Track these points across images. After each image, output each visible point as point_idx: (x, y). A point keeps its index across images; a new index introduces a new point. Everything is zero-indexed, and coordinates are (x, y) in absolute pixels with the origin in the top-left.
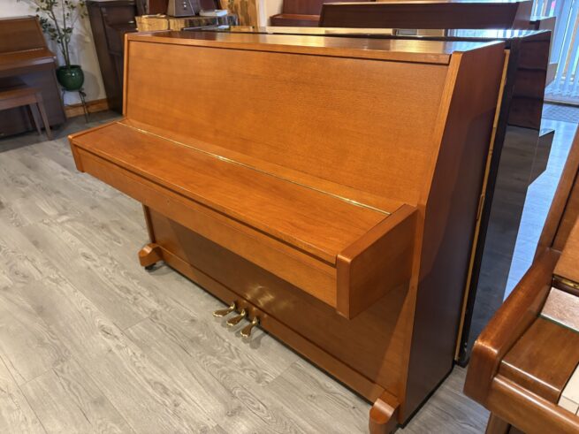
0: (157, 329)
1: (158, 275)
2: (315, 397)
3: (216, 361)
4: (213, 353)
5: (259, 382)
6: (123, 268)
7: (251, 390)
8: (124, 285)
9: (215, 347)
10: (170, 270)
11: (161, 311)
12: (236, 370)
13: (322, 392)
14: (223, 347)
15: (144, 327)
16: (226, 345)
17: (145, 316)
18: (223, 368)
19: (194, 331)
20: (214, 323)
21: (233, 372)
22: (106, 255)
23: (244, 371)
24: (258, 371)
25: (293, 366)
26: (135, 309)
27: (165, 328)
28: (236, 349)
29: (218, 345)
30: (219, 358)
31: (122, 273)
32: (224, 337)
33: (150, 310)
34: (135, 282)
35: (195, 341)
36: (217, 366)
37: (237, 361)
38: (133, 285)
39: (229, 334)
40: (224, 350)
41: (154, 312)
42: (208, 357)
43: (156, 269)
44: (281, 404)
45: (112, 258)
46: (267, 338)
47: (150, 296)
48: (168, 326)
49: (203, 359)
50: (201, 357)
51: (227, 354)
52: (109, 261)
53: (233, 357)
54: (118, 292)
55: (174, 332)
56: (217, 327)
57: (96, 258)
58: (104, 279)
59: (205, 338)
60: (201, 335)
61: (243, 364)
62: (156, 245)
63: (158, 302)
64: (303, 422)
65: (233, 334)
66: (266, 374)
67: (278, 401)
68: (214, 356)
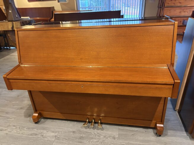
0: (63, 141)
1: (42, 123)
2: (134, 135)
3: (95, 140)
4: (92, 138)
5: (115, 139)
6: (24, 127)
7: (115, 143)
8: (32, 133)
9: (90, 136)
10: (46, 120)
11: (58, 135)
12: (105, 139)
13: (134, 132)
14: (93, 135)
15: (57, 143)
16: (93, 134)
17: (54, 139)
18: (100, 141)
19: (77, 135)
20: (82, 129)
21: (104, 140)
22: (9, 126)
23: (107, 138)
24: (111, 136)
25: (119, 129)
26: (46, 139)
27: (66, 139)
28: (98, 133)
29: (91, 135)
30: (95, 139)
31: (25, 129)
32: (89, 132)
33: (53, 136)
34: (35, 130)
35: (81, 138)
36: (98, 142)
37: (102, 137)
38: (35, 131)
39: (90, 130)
40: (94, 136)
41: (56, 136)
42: (92, 140)
43: (40, 121)
44: (127, 142)
45: (14, 126)
46: (104, 126)
47: (47, 132)
48: (67, 138)
49: (90, 142)
50: (89, 142)
51: (97, 136)
52: (14, 127)
53: (99, 136)
54: (31, 136)
55: (70, 139)
56: (84, 130)
57: (6, 129)
58: (19, 135)
59: (84, 135)
60: (81, 135)
61: (105, 137)
62: (38, 112)
63: (53, 132)
64: (138, 143)
65: (92, 129)
66: (114, 136)
67: (126, 141)
68: (93, 139)
